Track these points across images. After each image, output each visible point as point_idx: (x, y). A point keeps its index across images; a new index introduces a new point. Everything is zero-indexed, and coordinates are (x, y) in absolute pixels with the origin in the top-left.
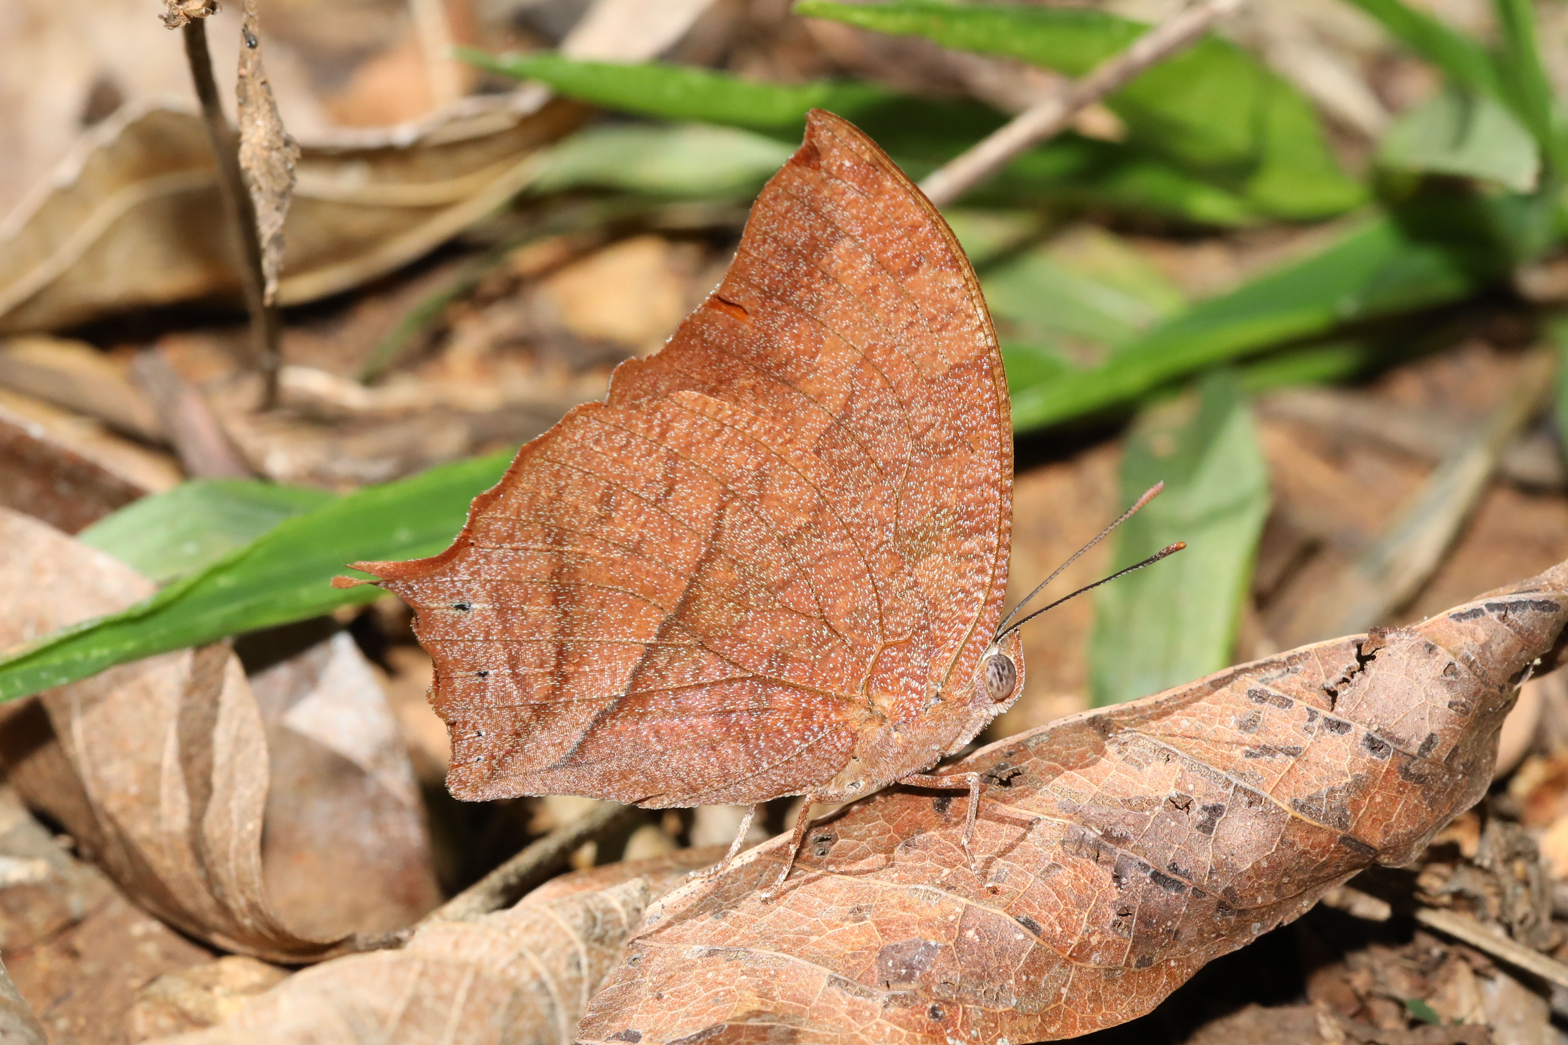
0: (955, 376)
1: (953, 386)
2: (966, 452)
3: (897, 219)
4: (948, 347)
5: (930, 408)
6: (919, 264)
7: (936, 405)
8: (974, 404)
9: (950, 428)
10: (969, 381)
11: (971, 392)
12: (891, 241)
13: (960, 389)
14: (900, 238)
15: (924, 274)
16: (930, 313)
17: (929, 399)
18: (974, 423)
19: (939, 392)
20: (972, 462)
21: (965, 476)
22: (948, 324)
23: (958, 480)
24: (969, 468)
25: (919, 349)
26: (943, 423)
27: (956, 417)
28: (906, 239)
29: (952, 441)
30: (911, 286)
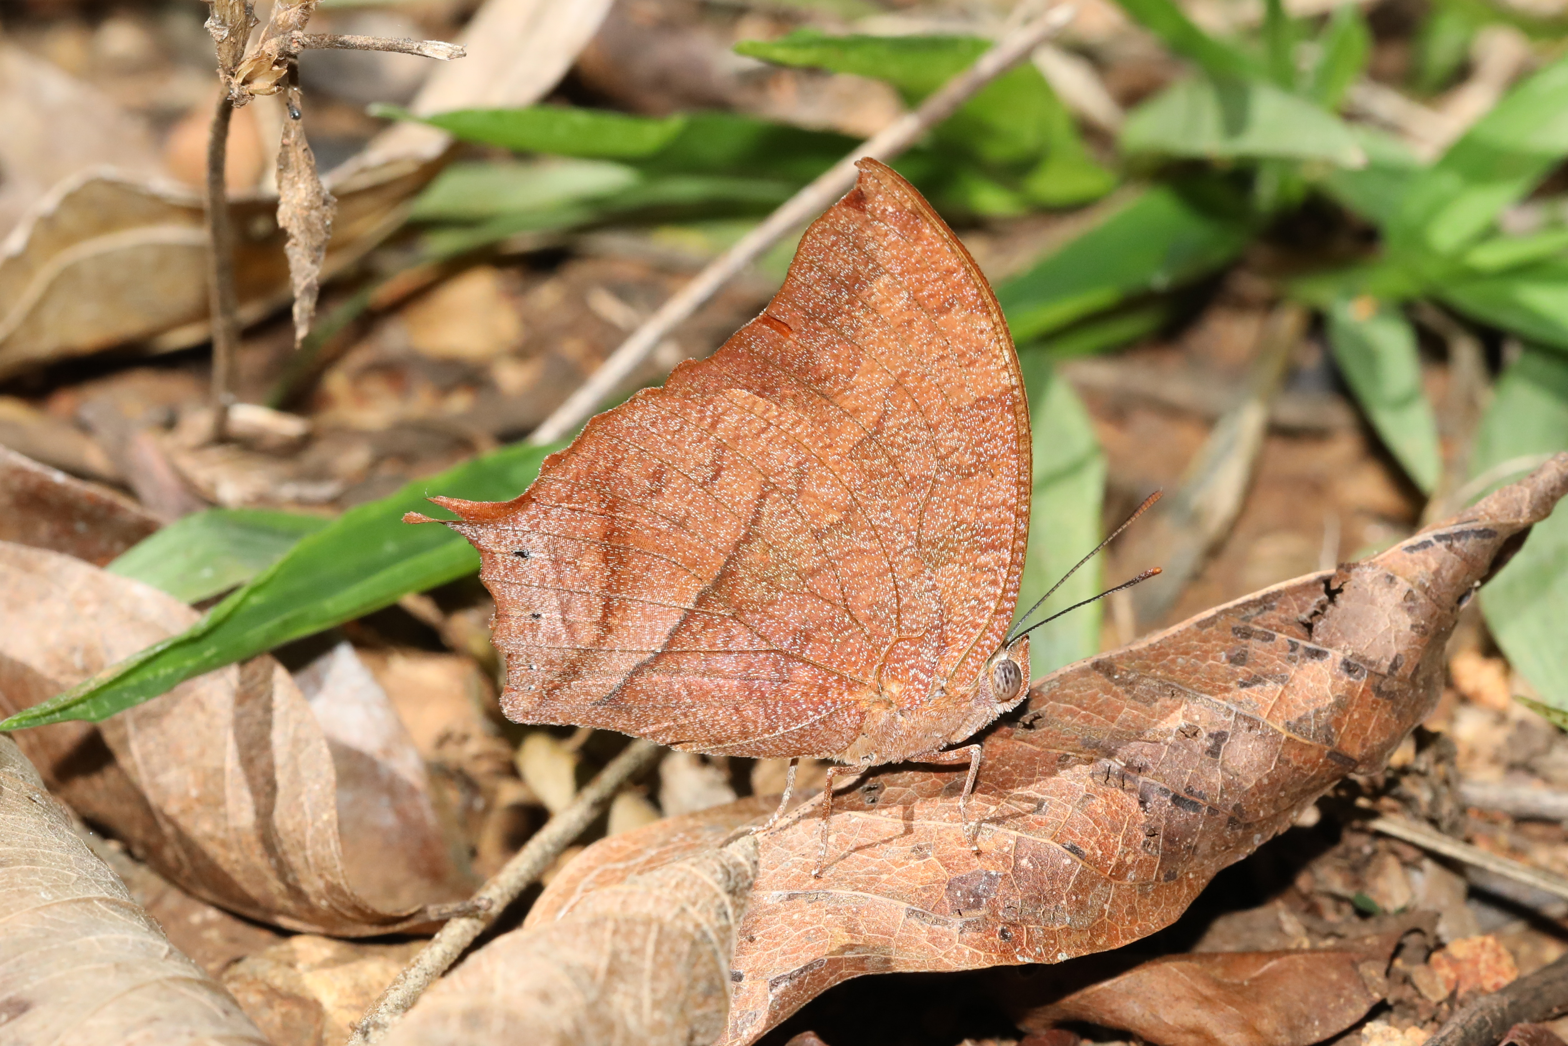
0: (980, 408)
1: (977, 416)
2: (986, 476)
3: (933, 263)
4: (975, 381)
5: (956, 433)
6: (952, 305)
7: (961, 431)
8: (997, 435)
9: (972, 453)
10: (992, 414)
11: (993, 424)
12: (927, 282)
13: (984, 420)
14: (935, 281)
15: (956, 314)
16: (959, 349)
17: (955, 426)
18: (996, 451)
19: (965, 421)
20: (991, 486)
21: (984, 497)
22: (976, 361)
23: (978, 501)
24: (988, 490)
25: (948, 380)
26: (966, 448)
27: (979, 444)
28: (940, 282)
29: (974, 465)
30: (944, 324)
